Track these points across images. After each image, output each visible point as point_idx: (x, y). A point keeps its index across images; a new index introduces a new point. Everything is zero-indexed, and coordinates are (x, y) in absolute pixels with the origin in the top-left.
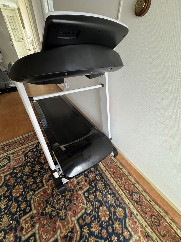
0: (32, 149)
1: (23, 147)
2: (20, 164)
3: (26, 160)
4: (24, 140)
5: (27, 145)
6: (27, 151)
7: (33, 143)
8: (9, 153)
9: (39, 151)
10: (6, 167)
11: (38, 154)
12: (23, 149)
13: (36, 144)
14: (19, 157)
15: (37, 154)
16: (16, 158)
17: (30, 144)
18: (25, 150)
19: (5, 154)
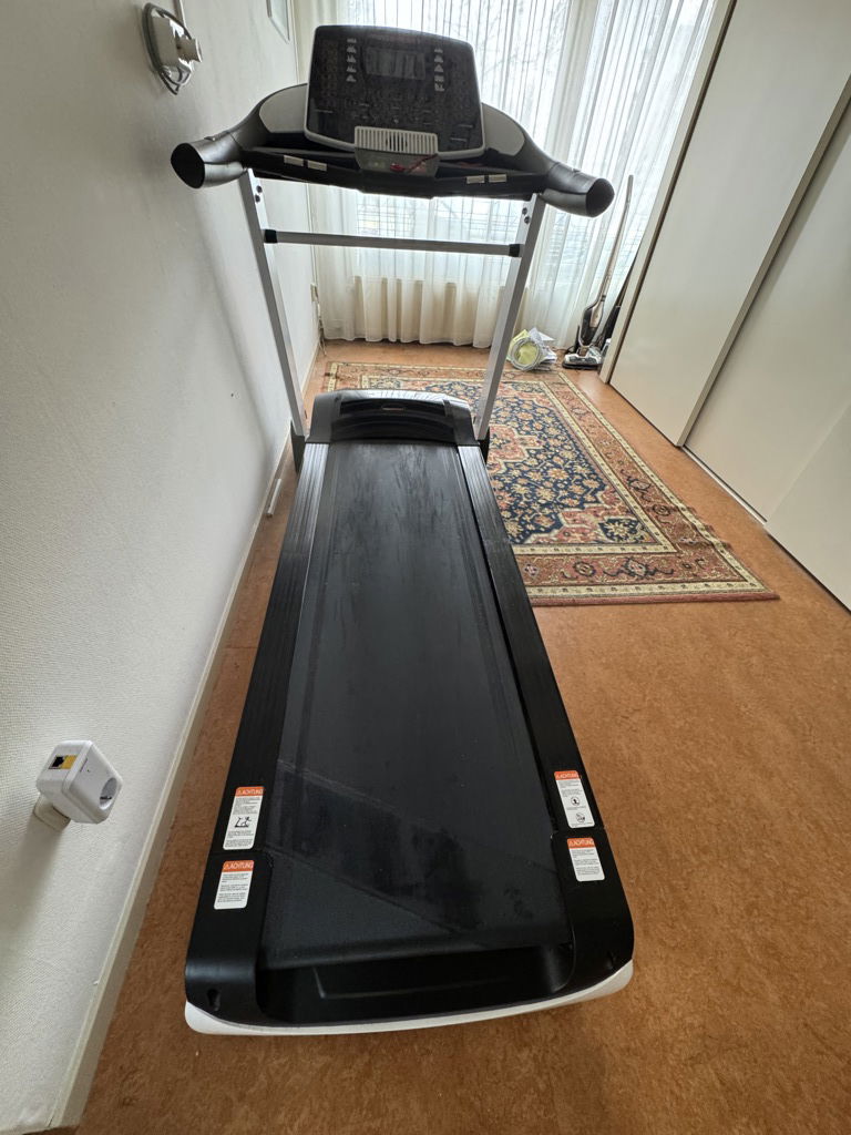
0: (541, 532)
1: (573, 550)
2: (567, 510)
3: (556, 514)
4: (577, 571)
5: (562, 550)
6: (556, 531)
7: (539, 550)
8: (618, 550)
9: (517, 519)
10: (606, 518)
11: (519, 512)
12: (572, 544)
13: (529, 541)
14: (578, 526)
15: (523, 515)
16: (584, 526)
17: (550, 550)
18: (565, 538)
19: (629, 549)
